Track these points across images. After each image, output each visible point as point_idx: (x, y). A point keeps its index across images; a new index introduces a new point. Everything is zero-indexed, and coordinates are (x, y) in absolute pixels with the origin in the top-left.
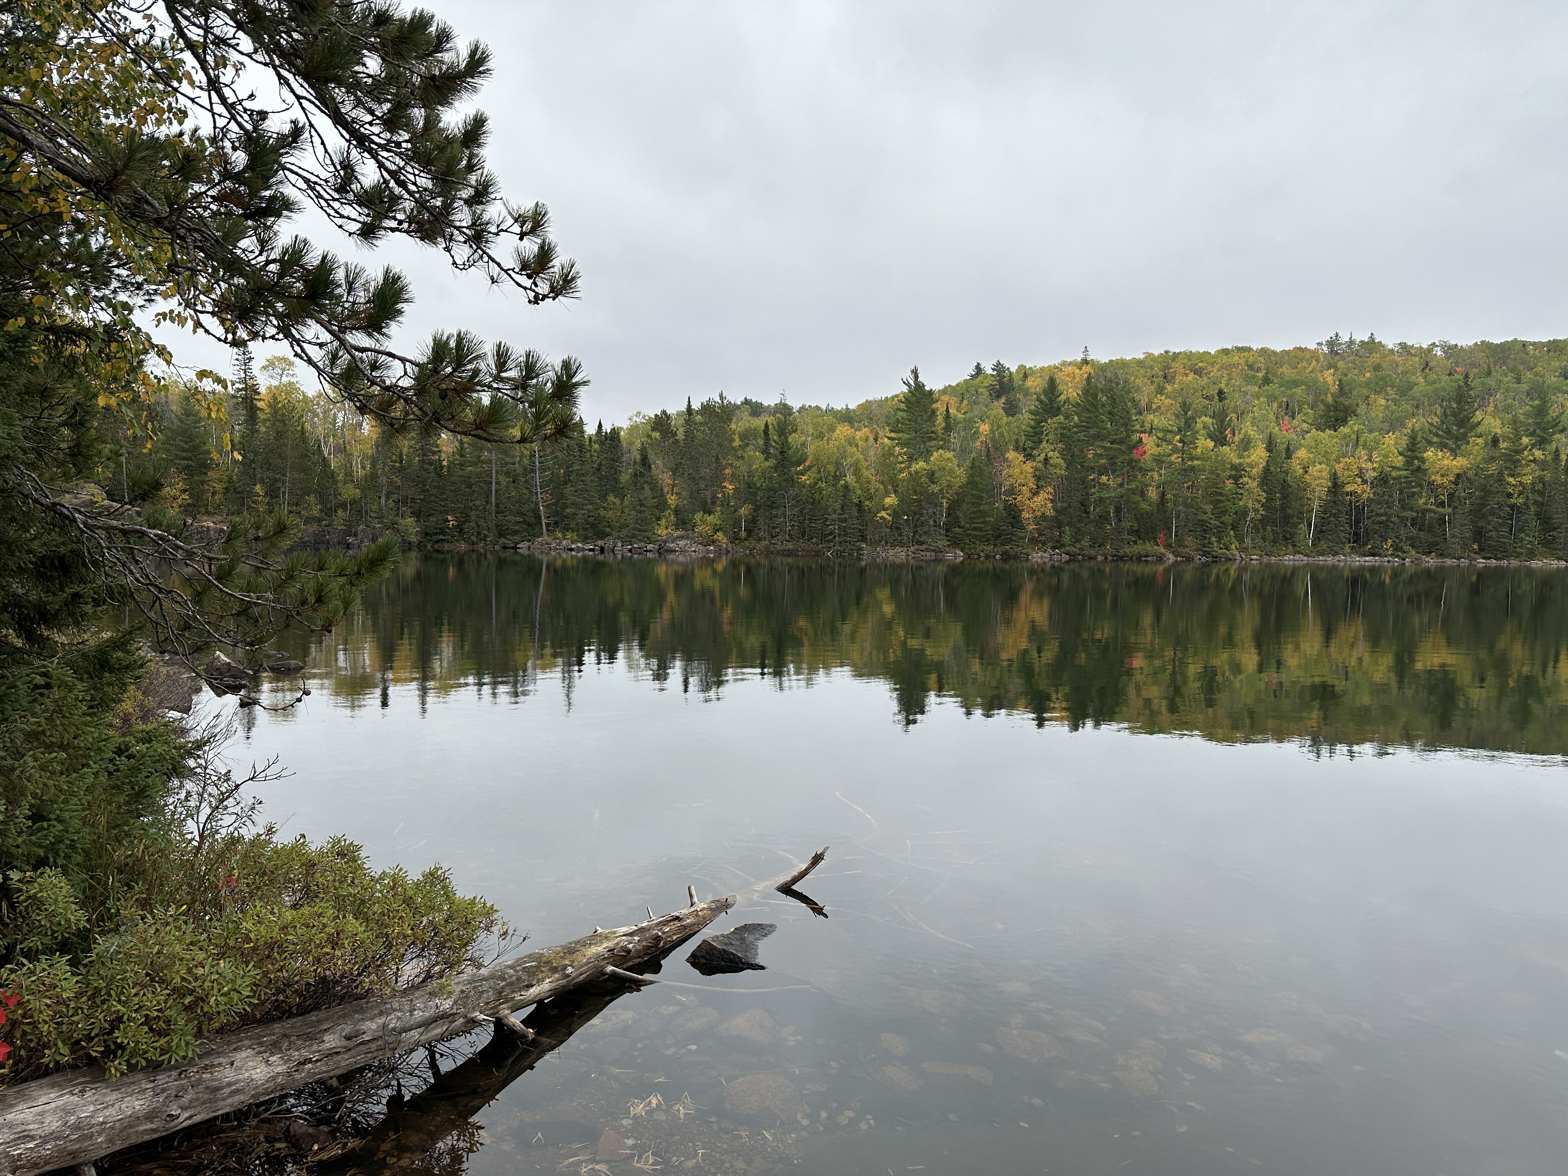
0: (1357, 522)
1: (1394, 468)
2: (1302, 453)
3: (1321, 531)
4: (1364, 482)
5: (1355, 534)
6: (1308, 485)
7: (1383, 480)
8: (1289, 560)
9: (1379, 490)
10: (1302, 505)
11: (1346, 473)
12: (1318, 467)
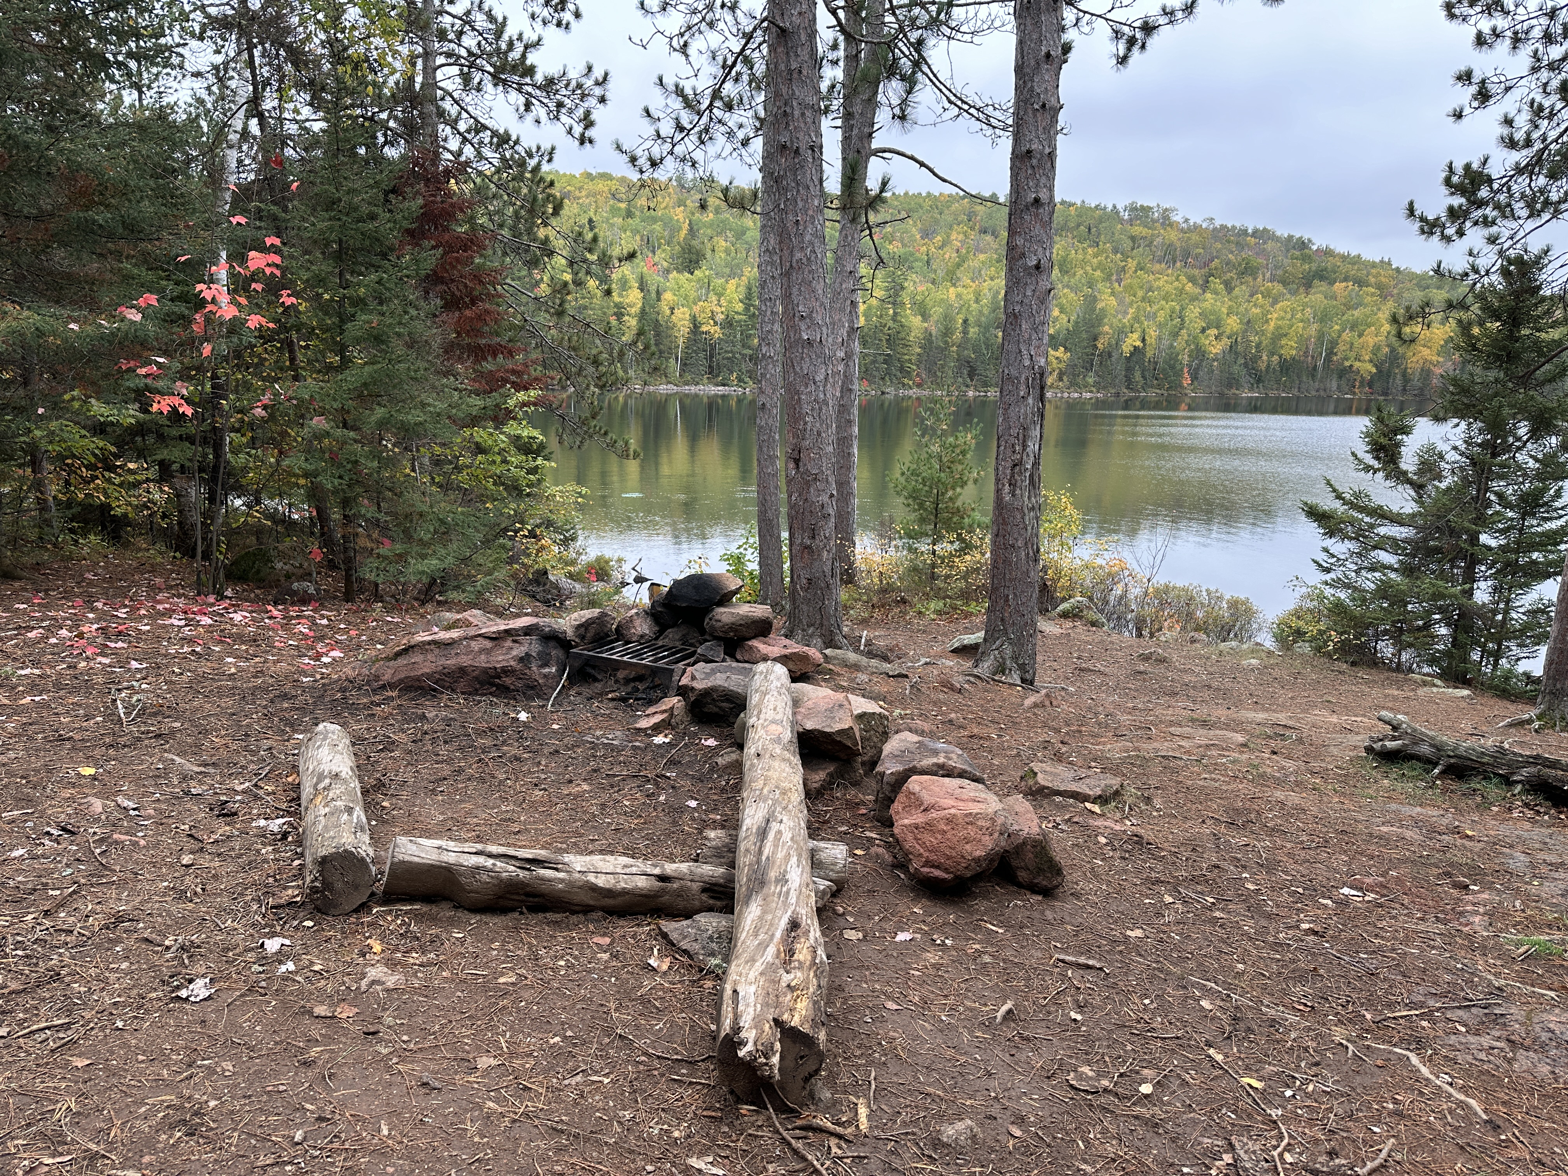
0: (711, 356)
1: (736, 313)
2: (668, 296)
3: (685, 364)
4: (716, 323)
5: (710, 366)
6: (674, 326)
7: (728, 323)
8: (664, 389)
9: (726, 331)
10: (671, 342)
11: (702, 315)
12: (682, 310)
